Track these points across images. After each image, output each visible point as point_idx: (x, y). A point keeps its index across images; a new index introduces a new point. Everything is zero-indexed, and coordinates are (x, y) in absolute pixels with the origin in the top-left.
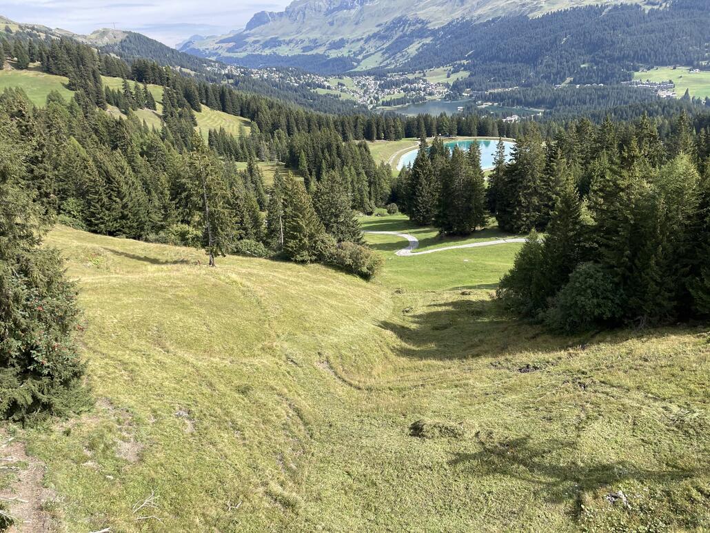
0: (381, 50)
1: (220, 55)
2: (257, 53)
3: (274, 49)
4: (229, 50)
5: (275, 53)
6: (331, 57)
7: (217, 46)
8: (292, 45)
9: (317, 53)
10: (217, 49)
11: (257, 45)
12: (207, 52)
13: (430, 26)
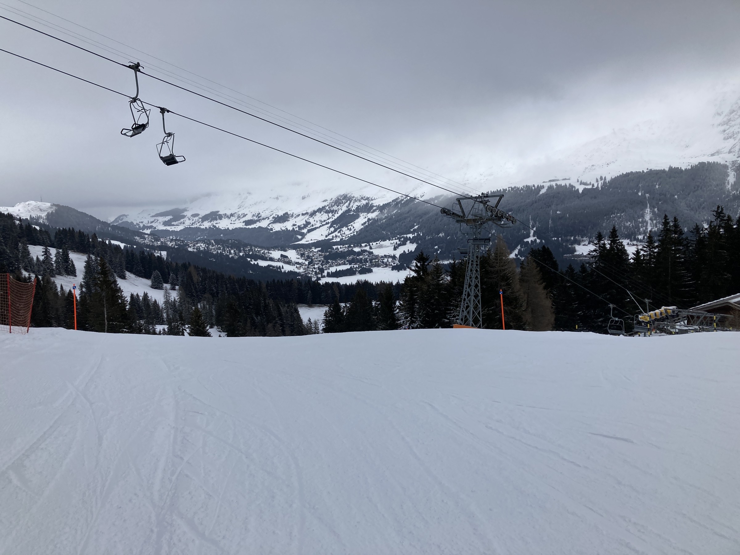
0: (327, 224)
1: (155, 228)
2: (195, 226)
3: (214, 223)
4: (166, 223)
5: (215, 227)
6: (274, 230)
7: (152, 219)
8: (233, 218)
9: (260, 227)
10: (152, 222)
11: (197, 218)
12: (141, 225)
13: (376, 203)
